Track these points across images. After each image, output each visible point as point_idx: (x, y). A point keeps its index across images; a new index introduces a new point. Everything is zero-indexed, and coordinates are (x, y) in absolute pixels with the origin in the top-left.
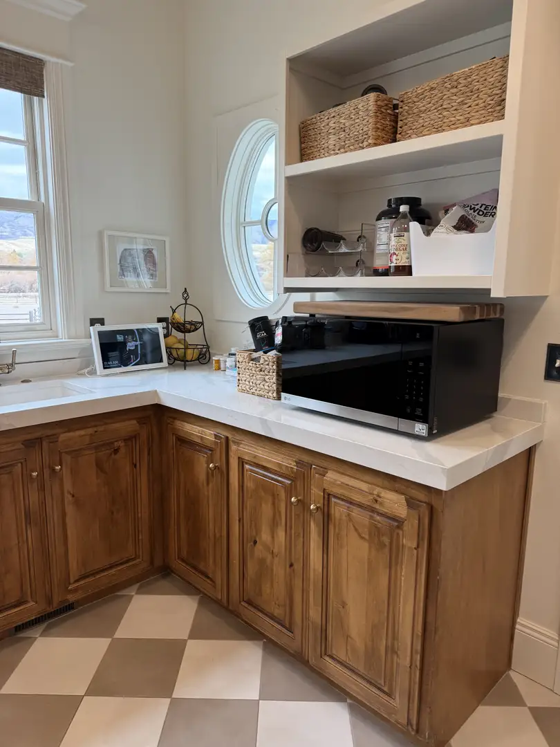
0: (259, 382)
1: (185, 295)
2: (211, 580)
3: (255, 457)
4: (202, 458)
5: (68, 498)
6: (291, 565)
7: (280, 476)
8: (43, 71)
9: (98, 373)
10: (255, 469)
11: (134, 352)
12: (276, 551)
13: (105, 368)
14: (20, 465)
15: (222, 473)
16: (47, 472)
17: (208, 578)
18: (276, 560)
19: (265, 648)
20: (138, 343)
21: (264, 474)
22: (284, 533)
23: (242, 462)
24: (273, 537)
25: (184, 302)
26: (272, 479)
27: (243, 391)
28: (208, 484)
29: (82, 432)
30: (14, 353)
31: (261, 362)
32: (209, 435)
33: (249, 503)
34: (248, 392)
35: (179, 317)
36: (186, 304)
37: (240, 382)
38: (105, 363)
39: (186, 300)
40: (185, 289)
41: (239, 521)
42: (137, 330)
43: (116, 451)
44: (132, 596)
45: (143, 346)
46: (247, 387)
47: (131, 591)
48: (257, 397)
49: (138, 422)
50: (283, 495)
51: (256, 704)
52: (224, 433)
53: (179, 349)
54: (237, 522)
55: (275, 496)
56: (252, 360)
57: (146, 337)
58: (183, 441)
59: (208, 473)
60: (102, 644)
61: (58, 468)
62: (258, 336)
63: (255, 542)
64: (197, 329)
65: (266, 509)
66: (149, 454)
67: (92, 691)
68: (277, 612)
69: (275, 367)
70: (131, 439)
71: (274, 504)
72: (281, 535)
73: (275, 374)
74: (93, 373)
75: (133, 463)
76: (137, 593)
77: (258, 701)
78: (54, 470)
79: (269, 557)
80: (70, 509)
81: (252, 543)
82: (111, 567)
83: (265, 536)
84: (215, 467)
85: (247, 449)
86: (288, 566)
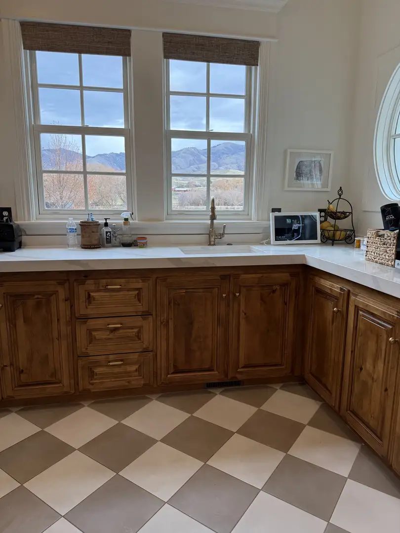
0: (381, 253)
1: (340, 192)
2: (330, 391)
3: (367, 305)
4: (330, 303)
5: (242, 315)
6: (386, 390)
7: (384, 322)
8: (258, 49)
9: (272, 243)
10: (365, 315)
11: (297, 231)
12: (375, 377)
13: (276, 240)
14: (217, 289)
15: (343, 316)
16: (231, 296)
17: (327, 389)
18: (375, 384)
19: (362, 450)
20: (301, 225)
21: (372, 319)
22: (382, 365)
23: (357, 309)
24: (374, 367)
25: (338, 197)
26: (378, 323)
27: (369, 260)
28: (333, 323)
29: (254, 276)
30: (225, 226)
31: (385, 238)
32: (336, 287)
33: (360, 340)
34: (373, 261)
35: (333, 207)
36: (340, 198)
37: (368, 253)
38: (277, 237)
39: (340, 196)
40: (341, 187)
41: (352, 352)
42: (301, 216)
43: (274, 291)
44: (277, 389)
45: (304, 228)
46: (373, 257)
47: (277, 386)
48: (379, 265)
49: (290, 275)
50: (385, 336)
51: (345, 479)
52: (346, 287)
53: (330, 230)
54: (350, 352)
55: (378, 336)
56: (380, 236)
57: (307, 222)
58: (320, 291)
59: (333, 315)
60: (253, 410)
61: (238, 294)
62: (387, 219)
63: (361, 369)
64: (346, 217)
65: (372, 346)
66: (296, 297)
67: (240, 432)
68: (372, 423)
69: (395, 241)
70: (284, 285)
71: (377, 342)
72: (380, 366)
73: (394, 247)
74: (269, 243)
75: (284, 302)
76: (280, 389)
77: (347, 478)
78: (235, 295)
79: (370, 382)
80: (243, 322)
81: (359, 369)
82: (265, 366)
83: (369, 365)
84: (338, 311)
85: (362, 300)
86: (383, 389)
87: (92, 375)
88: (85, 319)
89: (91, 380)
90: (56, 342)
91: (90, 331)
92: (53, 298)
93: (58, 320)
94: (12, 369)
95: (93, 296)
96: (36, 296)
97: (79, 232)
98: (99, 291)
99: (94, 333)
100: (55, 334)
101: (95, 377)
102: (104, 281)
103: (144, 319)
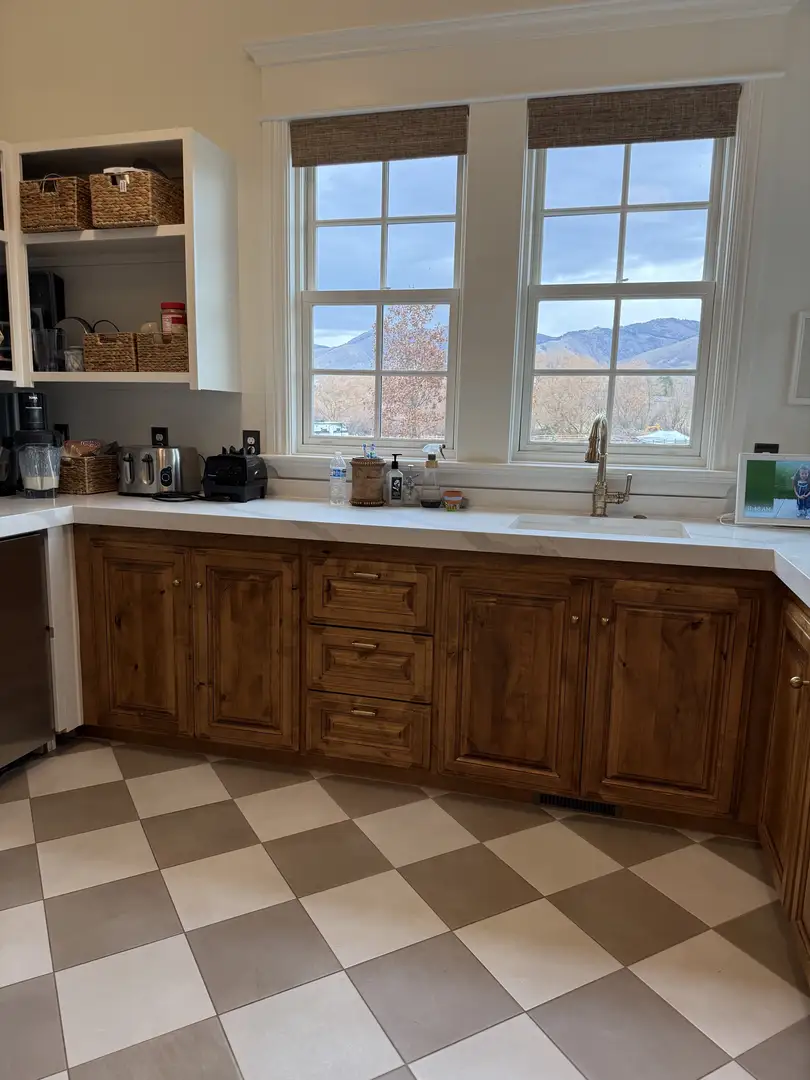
4: (798, 666)
5: (618, 665)
17: (780, 863)
30: (629, 479)
43: (695, 625)
49: (737, 593)
58: (790, 638)
74: (730, 521)
75: (721, 652)
87: (327, 726)
88: (320, 625)
89: (326, 735)
90: (276, 657)
91: (328, 649)
92: (275, 583)
93: (281, 621)
94: (210, 689)
95: (335, 588)
96: (251, 577)
97: (349, 476)
98: (344, 579)
99: (334, 653)
100: (275, 646)
101: (332, 731)
102: (354, 564)
103: (417, 642)
